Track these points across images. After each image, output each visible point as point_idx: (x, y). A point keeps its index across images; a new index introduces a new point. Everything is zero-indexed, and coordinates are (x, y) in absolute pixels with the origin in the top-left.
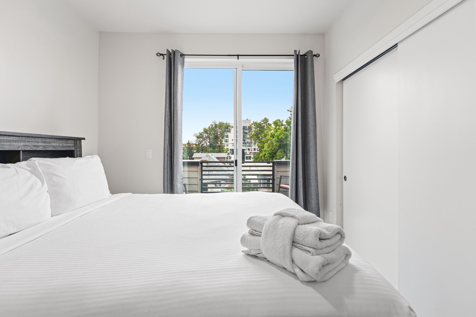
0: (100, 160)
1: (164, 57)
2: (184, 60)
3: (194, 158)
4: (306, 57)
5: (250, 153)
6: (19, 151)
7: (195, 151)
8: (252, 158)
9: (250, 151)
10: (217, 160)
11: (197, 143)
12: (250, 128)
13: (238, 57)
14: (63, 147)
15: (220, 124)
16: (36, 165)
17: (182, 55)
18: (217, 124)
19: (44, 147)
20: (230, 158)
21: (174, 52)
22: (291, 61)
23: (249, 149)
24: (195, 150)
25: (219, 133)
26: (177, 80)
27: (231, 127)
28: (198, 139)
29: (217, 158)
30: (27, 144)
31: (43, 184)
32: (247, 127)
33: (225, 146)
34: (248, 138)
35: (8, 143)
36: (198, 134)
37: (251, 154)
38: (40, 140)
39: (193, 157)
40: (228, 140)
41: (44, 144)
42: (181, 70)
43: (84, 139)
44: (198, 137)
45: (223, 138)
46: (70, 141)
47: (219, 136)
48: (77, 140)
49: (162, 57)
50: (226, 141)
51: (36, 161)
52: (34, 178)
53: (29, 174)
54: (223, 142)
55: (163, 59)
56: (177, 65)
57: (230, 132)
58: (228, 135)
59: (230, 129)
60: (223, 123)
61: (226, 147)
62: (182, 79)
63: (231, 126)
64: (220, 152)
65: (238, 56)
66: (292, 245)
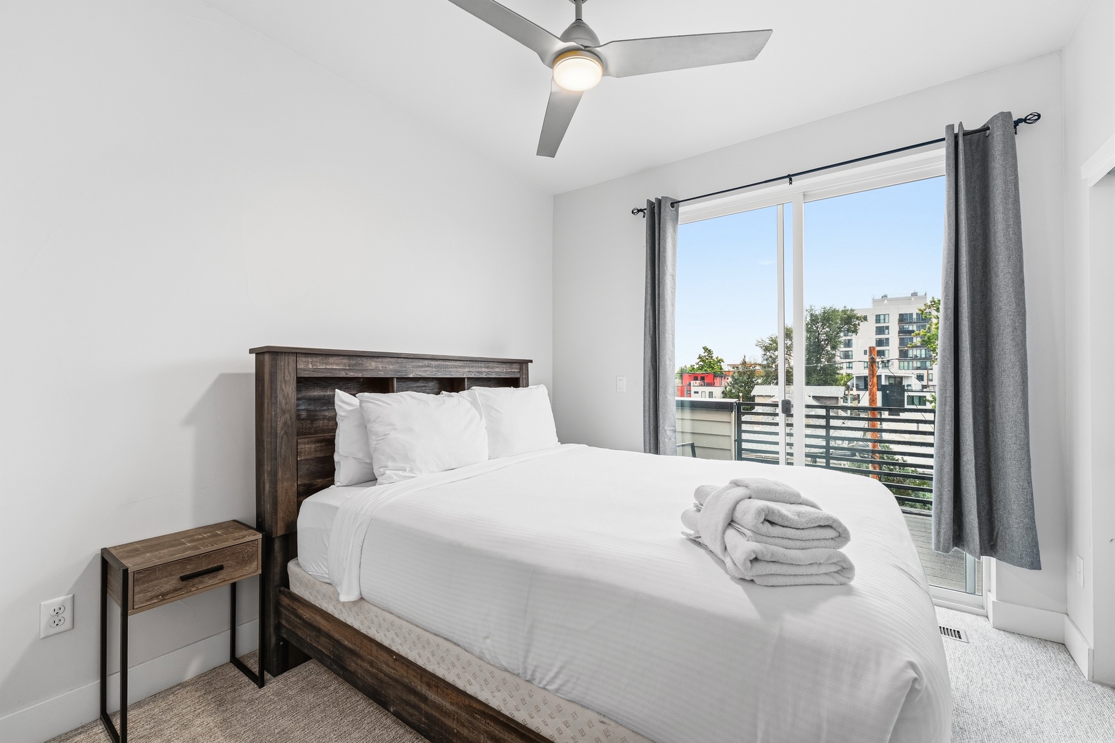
0: (547, 392)
1: (644, 213)
2: (677, 212)
3: (754, 396)
4: (988, 132)
5: (924, 387)
6: (464, 378)
7: (760, 381)
8: (929, 401)
9: (925, 383)
10: (815, 403)
11: (765, 362)
12: (923, 319)
13: (791, 179)
14: (507, 373)
15: (824, 313)
16: (476, 395)
17: (674, 204)
18: (817, 313)
19: (487, 373)
20: (857, 398)
21: (659, 201)
22: (939, 156)
23: (920, 378)
24: (758, 378)
25: (823, 337)
26: (665, 252)
27: (858, 318)
28: (768, 354)
29: (814, 397)
30: (471, 370)
31: (481, 418)
32: (915, 316)
33: (841, 368)
34: (916, 347)
35: (455, 369)
36: (768, 342)
37: (925, 390)
38: (483, 364)
39: (752, 394)
40: (850, 353)
41: (487, 370)
42: (672, 232)
43: (531, 361)
44: (767, 349)
45: (834, 348)
46: (515, 366)
47: (823, 343)
48: (523, 363)
49: (641, 214)
50: (847, 355)
51: (477, 390)
52: (474, 410)
53: (469, 405)
54: (837, 359)
55: (644, 217)
56: (665, 223)
57: (855, 331)
58: (850, 341)
59: (855, 325)
60: (834, 311)
61: (844, 372)
62: (674, 246)
63: (859, 315)
64: (825, 383)
65: (790, 177)
66: (727, 523)
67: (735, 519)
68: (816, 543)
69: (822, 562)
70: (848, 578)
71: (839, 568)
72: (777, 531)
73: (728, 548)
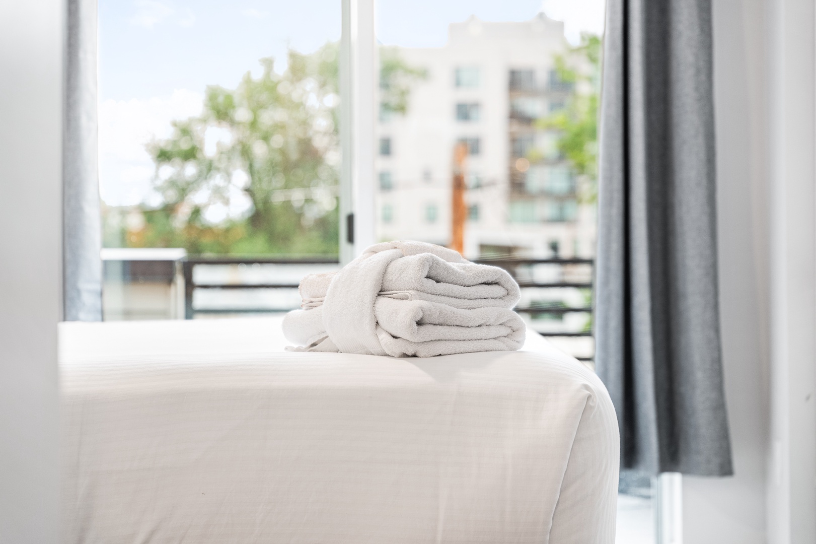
66: (377, 291)
67: (387, 285)
68: (484, 302)
69: (491, 322)
70: (518, 342)
71: (509, 331)
72: (441, 287)
73: (380, 322)
